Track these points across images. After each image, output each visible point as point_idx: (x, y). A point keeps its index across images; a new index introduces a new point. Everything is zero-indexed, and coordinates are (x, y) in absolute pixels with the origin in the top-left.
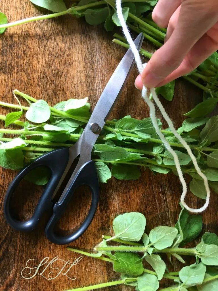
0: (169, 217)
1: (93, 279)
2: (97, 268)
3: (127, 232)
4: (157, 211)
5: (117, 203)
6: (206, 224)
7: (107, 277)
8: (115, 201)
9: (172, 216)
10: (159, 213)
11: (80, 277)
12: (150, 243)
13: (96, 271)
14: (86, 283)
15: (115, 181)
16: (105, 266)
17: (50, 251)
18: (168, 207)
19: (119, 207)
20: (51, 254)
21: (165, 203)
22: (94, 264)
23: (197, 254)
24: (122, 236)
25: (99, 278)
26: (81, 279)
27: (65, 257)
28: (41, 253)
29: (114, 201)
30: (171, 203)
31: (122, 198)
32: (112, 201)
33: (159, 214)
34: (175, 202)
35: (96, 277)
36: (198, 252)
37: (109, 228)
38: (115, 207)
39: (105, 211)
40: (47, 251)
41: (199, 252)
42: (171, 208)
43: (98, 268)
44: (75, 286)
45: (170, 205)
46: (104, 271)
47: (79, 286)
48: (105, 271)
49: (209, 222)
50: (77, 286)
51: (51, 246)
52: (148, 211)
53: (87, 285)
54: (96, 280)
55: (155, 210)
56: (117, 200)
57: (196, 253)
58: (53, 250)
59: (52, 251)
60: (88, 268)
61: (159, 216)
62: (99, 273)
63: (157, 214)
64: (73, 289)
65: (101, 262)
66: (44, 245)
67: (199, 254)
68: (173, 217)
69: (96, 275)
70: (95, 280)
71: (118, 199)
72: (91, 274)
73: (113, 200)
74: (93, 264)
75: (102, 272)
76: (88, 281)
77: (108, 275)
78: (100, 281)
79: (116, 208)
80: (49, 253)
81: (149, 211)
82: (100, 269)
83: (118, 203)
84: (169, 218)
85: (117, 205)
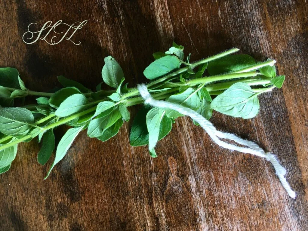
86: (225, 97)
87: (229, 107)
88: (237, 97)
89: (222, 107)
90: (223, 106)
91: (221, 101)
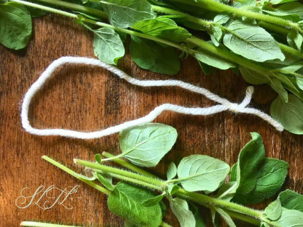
0: (224, 151)
1: (79, 217)
2: (88, 201)
3: (138, 149)
4: (204, 136)
5: (135, 106)
6: (294, 178)
7: (102, 220)
8: (132, 103)
9: (230, 149)
10: (206, 139)
11: (59, 208)
12: (176, 177)
13: (87, 205)
14: (67, 219)
15: (136, 69)
16: (101, 202)
17: (18, 155)
18: (224, 134)
19: (137, 114)
20: (19, 160)
21: (220, 126)
22: (84, 194)
23: (263, 221)
24: (131, 156)
25: (90, 217)
26: (59, 211)
27: (40, 170)
28: (3, 153)
29: (130, 103)
30: (232, 128)
31: (144, 100)
32: (127, 102)
33: (207, 141)
34: (238, 127)
35: (85, 215)
36: (266, 217)
37: (116, 143)
38: (130, 113)
39: (113, 115)
40: (13, 154)
41: (268, 219)
42: (230, 137)
43: (90, 201)
44: (49, 219)
45: (229, 131)
46: (99, 209)
47: (55, 221)
48: (102, 210)
49: (300, 178)
50: (53, 220)
51: (20, 148)
52: (187, 132)
53: (68, 222)
54: (85, 220)
55: (199, 133)
56: (135, 103)
57: (262, 218)
58: (23, 155)
59: (20, 156)
60: (73, 197)
61: (207, 145)
62: (90, 210)
63: (202, 140)
64: (45, 222)
65: (96, 194)
66: (9, 143)
67: (268, 221)
68: (232, 153)
69: (85, 212)
70: (83, 220)
71: (138, 100)
72: (77, 208)
73: (129, 101)
74: (82, 192)
75: (95, 209)
76: (70, 217)
77: (104, 217)
78: (90, 223)
79: (133, 115)
80: (16, 157)
81: (190, 132)
82: (92, 203)
83: (137, 107)
84: (224, 154)
85: (135, 111)
86: (162, 149)
87: (155, 136)
88: (148, 150)
89: (163, 134)
90: (161, 136)
91: (165, 143)
